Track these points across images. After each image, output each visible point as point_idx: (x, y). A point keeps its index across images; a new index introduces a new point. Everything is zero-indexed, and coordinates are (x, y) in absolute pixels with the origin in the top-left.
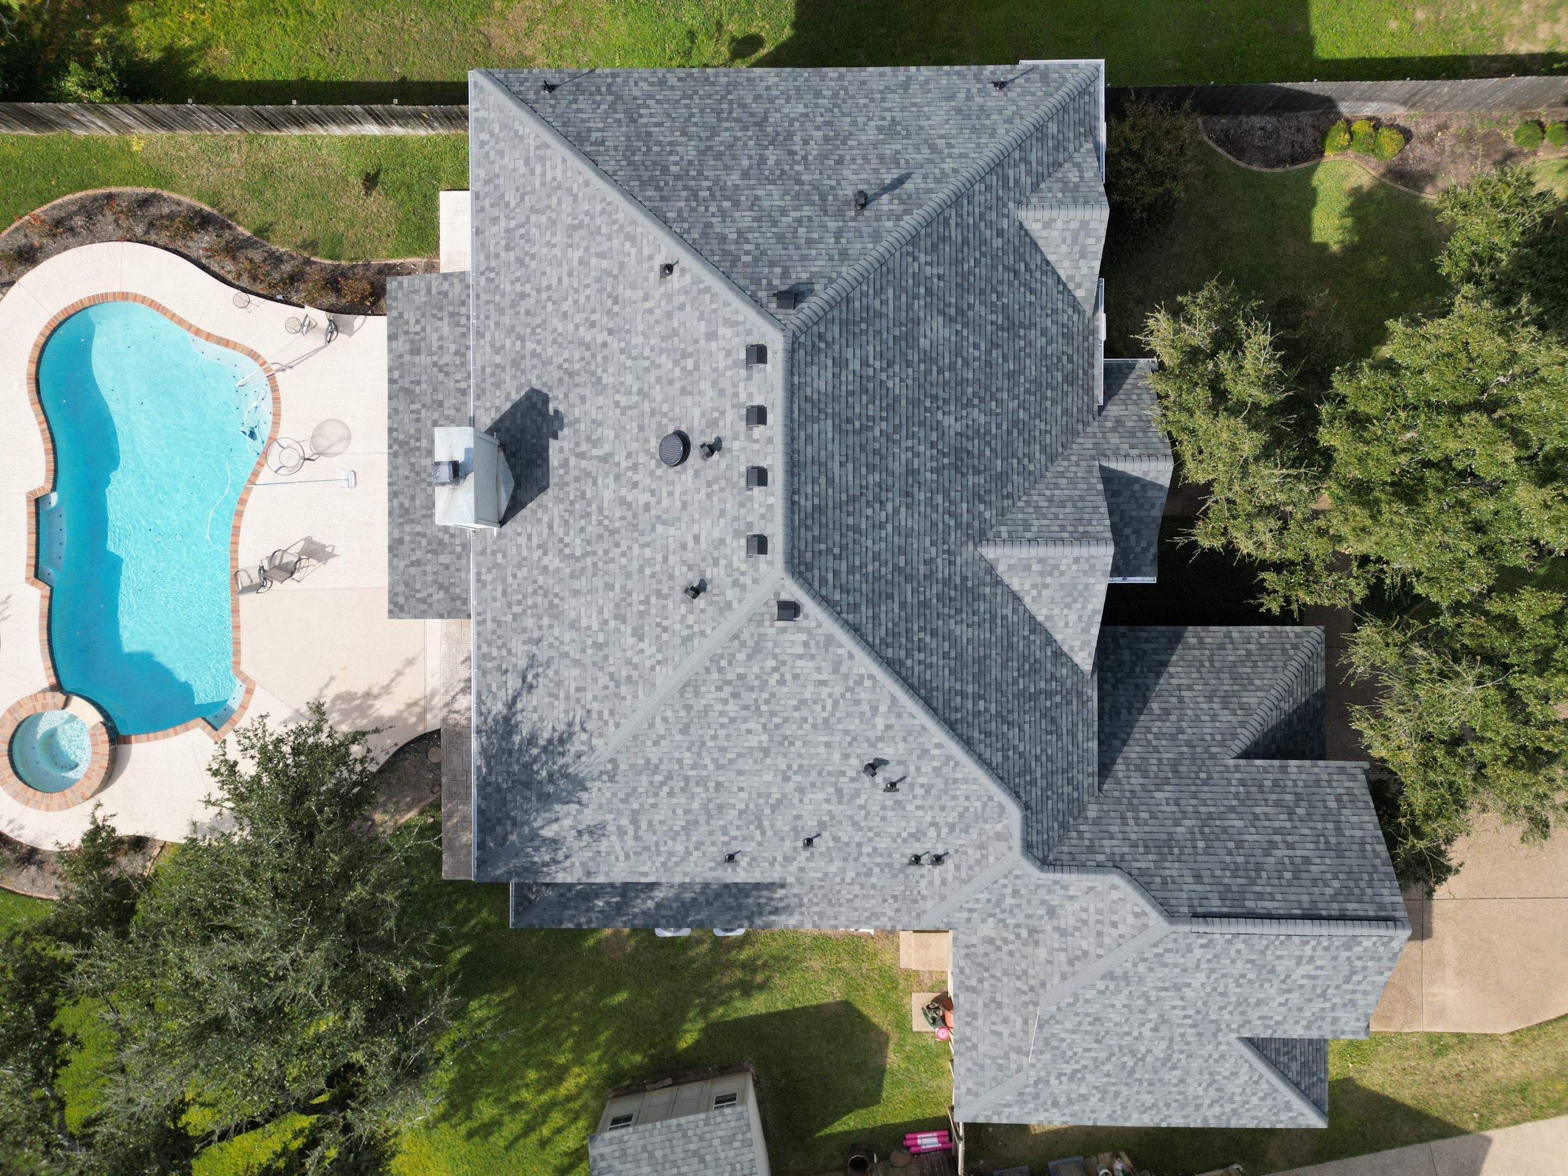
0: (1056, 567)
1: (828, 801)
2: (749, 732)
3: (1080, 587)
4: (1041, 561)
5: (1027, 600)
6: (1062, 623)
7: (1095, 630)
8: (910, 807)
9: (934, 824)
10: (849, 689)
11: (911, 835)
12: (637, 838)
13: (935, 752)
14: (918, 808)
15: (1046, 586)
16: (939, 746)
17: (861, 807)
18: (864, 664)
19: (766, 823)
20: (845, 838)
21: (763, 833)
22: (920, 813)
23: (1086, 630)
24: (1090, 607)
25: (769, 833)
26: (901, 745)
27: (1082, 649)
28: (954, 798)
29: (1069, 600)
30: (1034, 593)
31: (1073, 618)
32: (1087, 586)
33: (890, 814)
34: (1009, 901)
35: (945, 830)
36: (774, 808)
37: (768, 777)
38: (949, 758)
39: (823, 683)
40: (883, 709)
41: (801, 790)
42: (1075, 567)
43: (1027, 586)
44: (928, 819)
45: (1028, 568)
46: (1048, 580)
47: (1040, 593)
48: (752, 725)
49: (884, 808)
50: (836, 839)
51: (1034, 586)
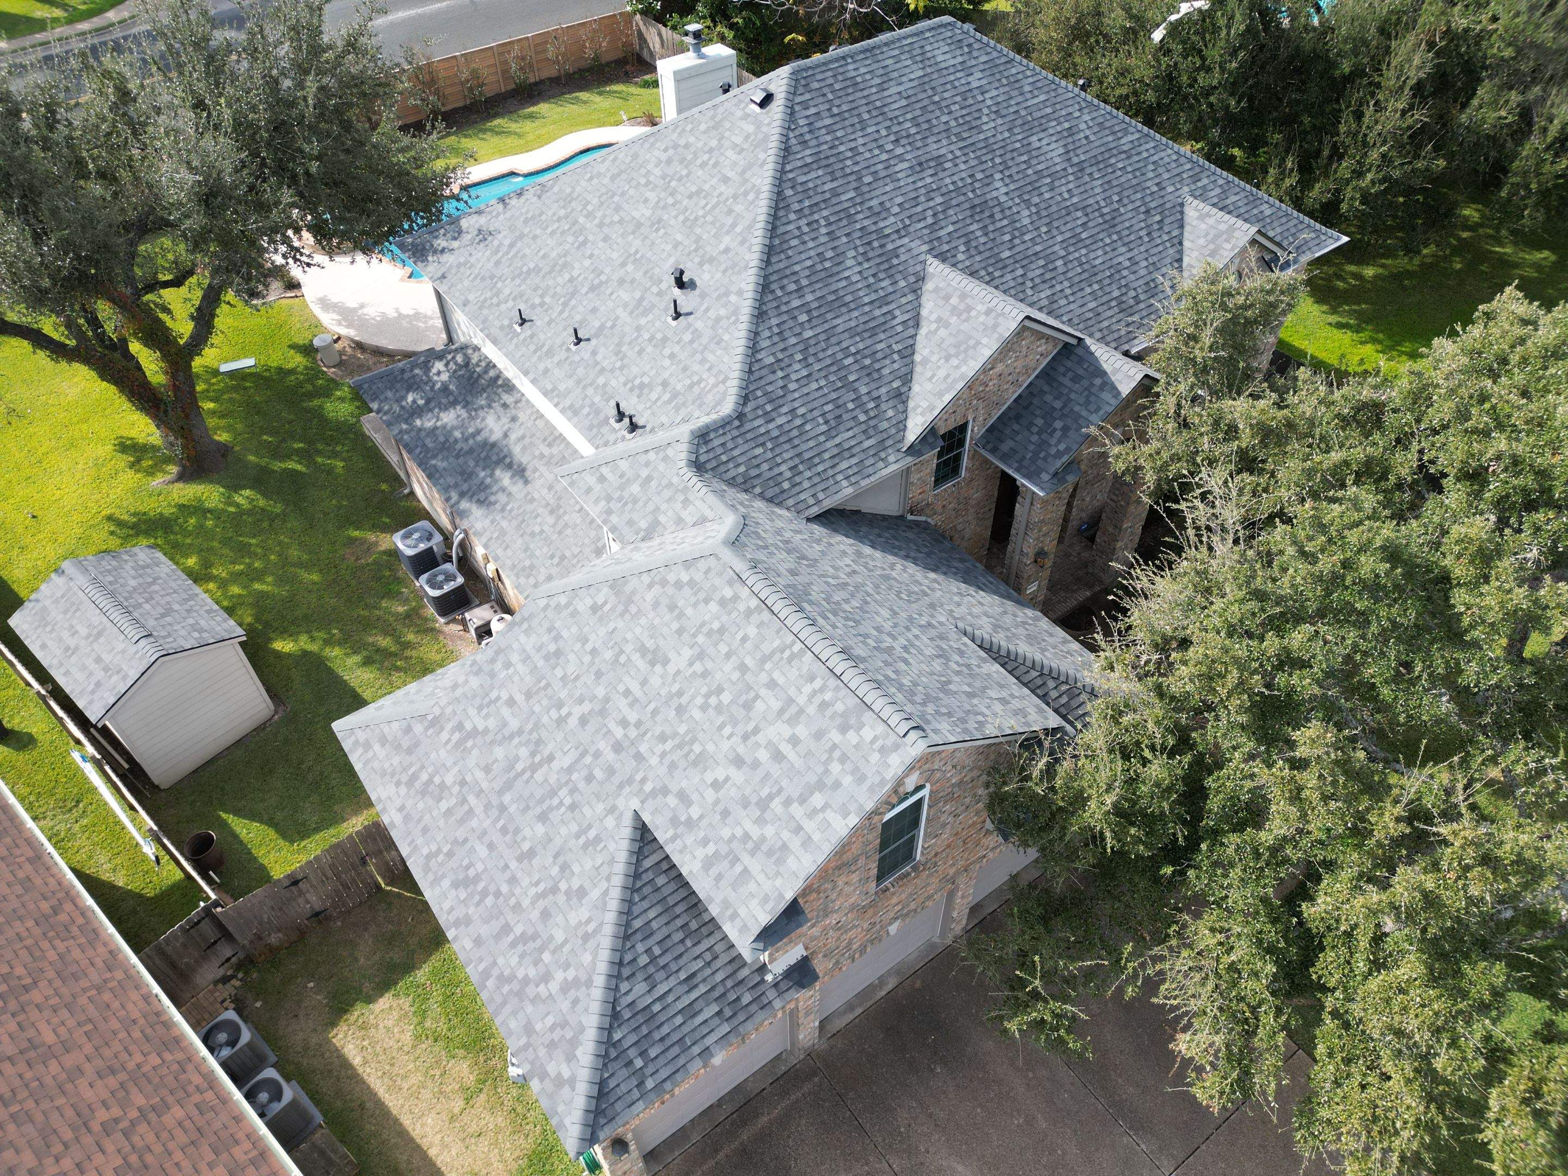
0: (969, 309)
1: (625, 306)
2: (646, 201)
3: (972, 342)
4: (963, 296)
5: (923, 331)
6: (929, 374)
7: (948, 398)
8: (667, 352)
9: (665, 384)
10: (735, 197)
11: (642, 386)
12: (498, 263)
13: (733, 298)
14: (672, 356)
15: (947, 325)
16: (740, 293)
17: (638, 329)
18: (764, 179)
19: (573, 302)
20: (599, 357)
21: (562, 312)
22: (667, 362)
23: (940, 394)
24: (964, 369)
25: (566, 314)
26: (719, 275)
27: (922, 414)
28: (703, 361)
29: (952, 351)
30: (934, 326)
31: (941, 373)
32: (978, 343)
33: (650, 349)
34: (635, 489)
35: (667, 396)
36: (592, 289)
37: (615, 255)
38: (735, 312)
39: (726, 180)
40: (738, 229)
41: (621, 282)
42: (982, 318)
43: (933, 317)
44: (666, 375)
45: (947, 298)
46: (954, 320)
47: (937, 329)
48: (652, 196)
49: (651, 339)
50: (594, 353)
51: (939, 320)
